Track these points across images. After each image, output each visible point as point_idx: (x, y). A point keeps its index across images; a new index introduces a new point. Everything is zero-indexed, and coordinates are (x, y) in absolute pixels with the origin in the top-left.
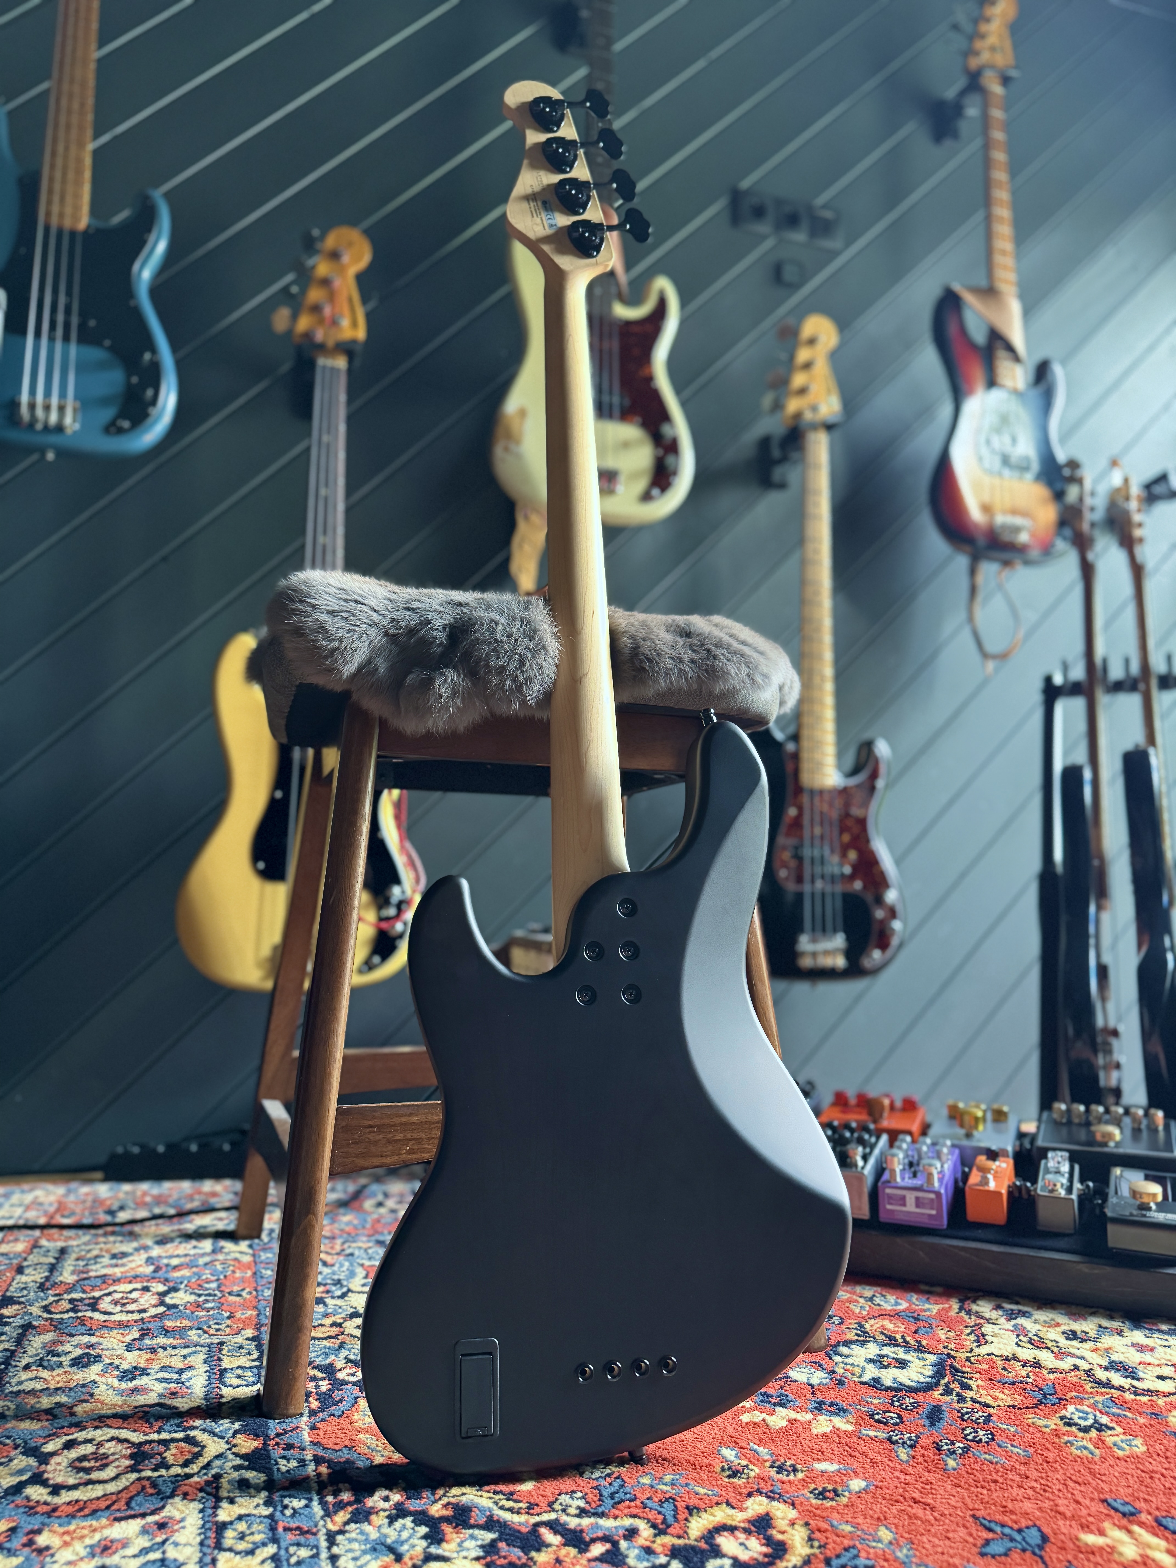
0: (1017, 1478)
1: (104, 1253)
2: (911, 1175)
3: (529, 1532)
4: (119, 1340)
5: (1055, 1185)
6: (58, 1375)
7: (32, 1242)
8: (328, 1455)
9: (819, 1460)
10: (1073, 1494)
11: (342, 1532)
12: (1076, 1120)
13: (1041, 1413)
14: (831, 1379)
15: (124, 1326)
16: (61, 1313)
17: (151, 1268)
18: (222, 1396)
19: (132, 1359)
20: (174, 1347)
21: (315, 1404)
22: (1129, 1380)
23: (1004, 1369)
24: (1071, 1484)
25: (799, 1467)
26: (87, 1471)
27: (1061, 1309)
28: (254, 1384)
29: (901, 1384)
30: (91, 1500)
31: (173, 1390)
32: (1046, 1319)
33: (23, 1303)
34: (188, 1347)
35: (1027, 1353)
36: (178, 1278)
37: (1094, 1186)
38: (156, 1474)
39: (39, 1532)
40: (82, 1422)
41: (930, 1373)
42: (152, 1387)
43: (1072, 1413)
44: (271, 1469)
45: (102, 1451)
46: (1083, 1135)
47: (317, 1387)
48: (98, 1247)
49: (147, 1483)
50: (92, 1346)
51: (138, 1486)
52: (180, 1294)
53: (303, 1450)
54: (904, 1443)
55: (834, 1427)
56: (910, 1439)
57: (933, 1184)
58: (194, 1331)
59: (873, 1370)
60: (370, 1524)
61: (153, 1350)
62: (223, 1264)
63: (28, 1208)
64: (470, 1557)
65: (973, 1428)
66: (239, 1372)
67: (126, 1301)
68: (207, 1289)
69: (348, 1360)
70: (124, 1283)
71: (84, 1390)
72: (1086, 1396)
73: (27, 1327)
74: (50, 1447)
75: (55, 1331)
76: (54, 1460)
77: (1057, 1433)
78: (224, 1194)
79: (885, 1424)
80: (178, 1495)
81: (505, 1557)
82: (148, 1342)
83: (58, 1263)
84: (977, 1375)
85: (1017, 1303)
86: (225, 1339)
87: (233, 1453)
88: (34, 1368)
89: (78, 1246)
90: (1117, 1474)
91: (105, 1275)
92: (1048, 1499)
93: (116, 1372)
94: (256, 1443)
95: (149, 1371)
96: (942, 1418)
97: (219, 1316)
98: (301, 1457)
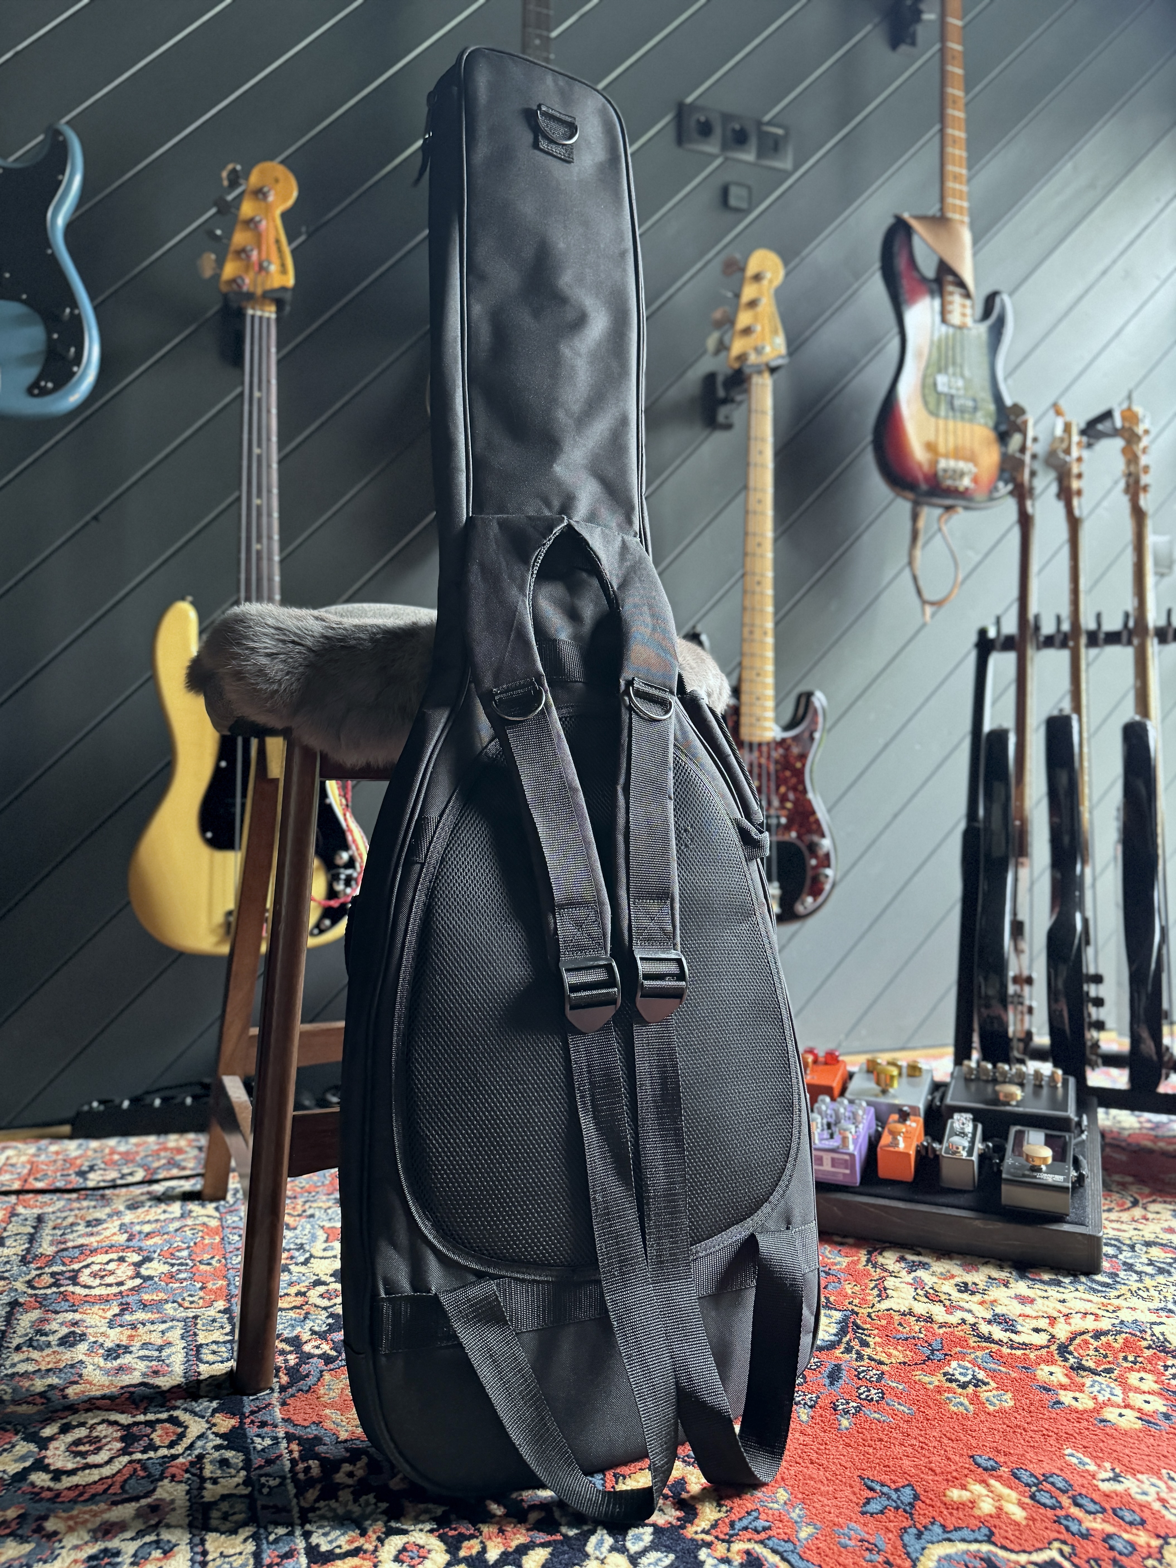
0: (900, 1436)
1: (79, 1221)
2: (829, 1137)
4: (101, 1317)
5: (957, 1148)
6: (48, 1355)
7: (9, 1210)
8: (298, 1432)
10: (945, 1451)
11: (313, 1509)
13: (928, 1370)
15: (105, 1300)
16: (44, 1288)
17: (125, 1236)
18: (199, 1374)
19: (115, 1336)
20: (153, 1323)
21: (285, 1379)
22: (1008, 1334)
23: (900, 1324)
24: (945, 1441)
26: (83, 1455)
27: (958, 1259)
28: (228, 1360)
30: (88, 1485)
31: (155, 1368)
32: (943, 1271)
33: (7, 1278)
34: (164, 1322)
35: (921, 1308)
36: (151, 1246)
37: (994, 1144)
38: (145, 1456)
39: (45, 1518)
40: (73, 1405)
41: (834, 1331)
42: (135, 1366)
43: (955, 1369)
44: (248, 1448)
45: (95, 1434)
46: (989, 1091)
47: (286, 1361)
48: (73, 1213)
49: (138, 1466)
50: (76, 1323)
51: (130, 1469)
52: (154, 1264)
53: (276, 1427)
54: (805, 1403)
56: (812, 1399)
57: (847, 1147)
58: (170, 1305)
60: (337, 1501)
61: (134, 1327)
62: (192, 1229)
64: (425, 1530)
65: (866, 1387)
66: (214, 1347)
67: (103, 1273)
68: (179, 1258)
69: (313, 1332)
70: (101, 1253)
71: (73, 1371)
72: (969, 1351)
74: (47, 1432)
75: (40, 1308)
76: (53, 1445)
77: (939, 1390)
78: (188, 1149)
80: (166, 1477)
81: (455, 1529)
82: (128, 1317)
83: (36, 1233)
84: (876, 1332)
85: (919, 1254)
86: (198, 1312)
87: (213, 1433)
88: (25, 1349)
89: (53, 1213)
90: (985, 1430)
91: (82, 1245)
92: (924, 1456)
93: (101, 1351)
94: (233, 1422)
95: (131, 1349)
96: (840, 1378)
97: (192, 1288)
98: (275, 1434)
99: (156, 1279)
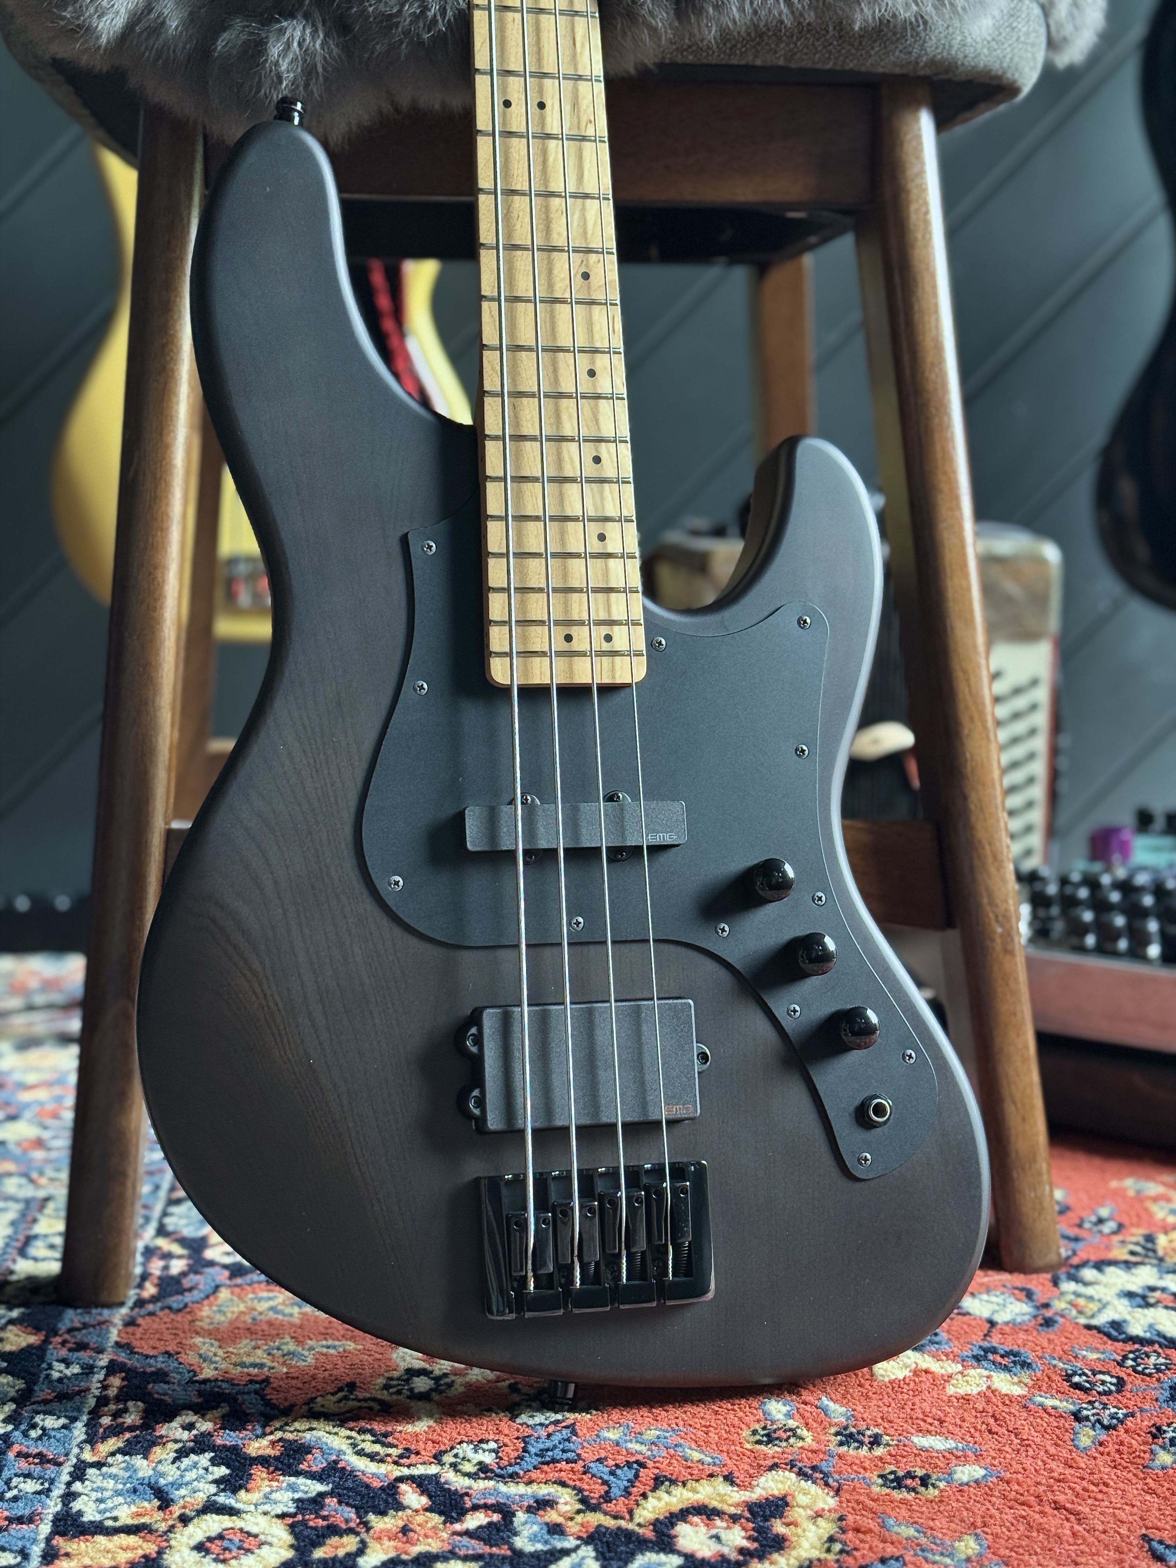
3: (382, 1488)
8: (133, 1362)
9: (929, 1432)
11: (99, 1465)
14: (1035, 1317)
18: (12, 1272)
21: (150, 1291)
25: (885, 1439)
36: (27, 1101)
44: (36, 1375)
47: (167, 1268)
52: (20, 1125)
53: (99, 1352)
54: (1099, 1421)
56: (1114, 1417)
58: (16, 1180)
59: (1121, 1307)
60: (146, 1457)
64: (273, 1513)
66: (56, 1240)
79: (1086, 1390)
81: (324, 1518)
94: (33, 1339)
98: (91, 1362)
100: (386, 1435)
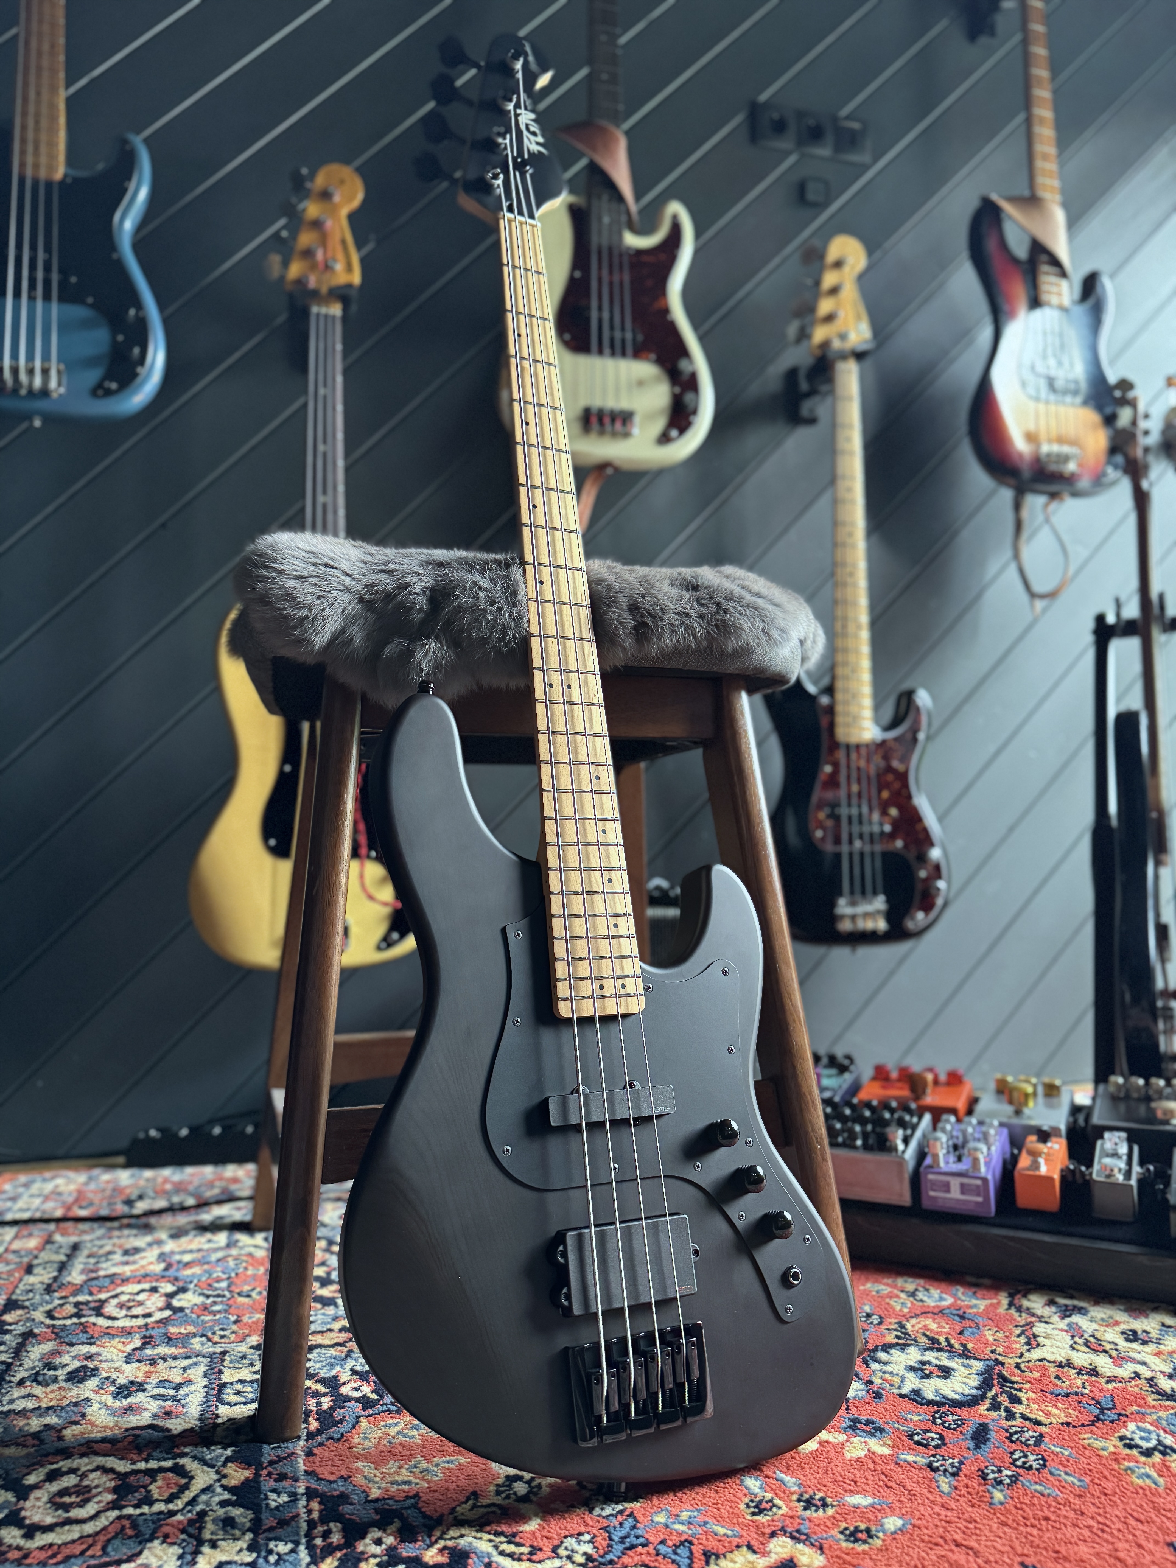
0: (1072, 1514)
1: (116, 1249)
2: (956, 1159)
4: (119, 1350)
5: (1112, 1170)
6: (52, 1392)
7: (46, 1237)
8: (322, 1487)
9: (852, 1491)
10: (1134, 1535)
12: (1135, 1095)
13: (1099, 1432)
14: (868, 1391)
15: (127, 1332)
16: (65, 1318)
17: (162, 1266)
18: (217, 1416)
19: (131, 1372)
20: (175, 1358)
21: (314, 1425)
23: (1058, 1377)
24: (1131, 1521)
25: (829, 1500)
27: (1121, 1304)
28: (253, 1401)
29: (944, 1397)
30: (65, 1544)
31: (168, 1409)
32: (1104, 1316)
33: (27, 1307)
34: (188, 1357)
35: (1082, 1358)
36: (188, 1276)
37: (1155, 1168)
38: (138, 1511)
40: (68, 1448)
41: (976, 1384)
42: (147, 1406)
43: (1133, 1432)
44: (259, 1506)
45: (86, 1483)
46: (1142, 1110)
47: (319, 1404)
48: (112, 1241)
49: (127, 1523)
50: (91, 1357)
51: (118, 1527)
52: (189, 1295)
53: (296, 1481)
54: (945, 1471)
55: (869, 1450)
56: (952, 1465)
57: (979, 1170)
58: (198, 1339)
59: (912, 1379)
61: (153, 1362)
62: (236, 1259)
63: (47, 1198)
65: (1022, 1451)
66: (239, 1387)
67: (132, 1304)
68: (216, 1289)
69: (354, 1372)
70: (133, 1283)
71: (75, 1409)
72: (1148, 1411)
73: (28, 1335)
74: (31, 1479)
75: (55, 1340)
76: (34, 1495)
77: (1116, 1458)
78: (244, 1180)
79: (926, 1446)
80: (157, 1538)
82: (148, 1352)
83: (68, 1261)
84: (1028, 1386)
85: (1072, 1297)
86: (227, 1347)
87: (222, 1486)
88: (28, 1383)
89: (91, 1241)
91: (114, 1275)
92: (1107, 1541)
93: (112, 1388)
94: (247, 1473)
95: (146, 1386)
96: (988, 1440)
97: (225, 1321)
98: (293, 1490)
99: (187, 1311)
100: (514, 1535)
